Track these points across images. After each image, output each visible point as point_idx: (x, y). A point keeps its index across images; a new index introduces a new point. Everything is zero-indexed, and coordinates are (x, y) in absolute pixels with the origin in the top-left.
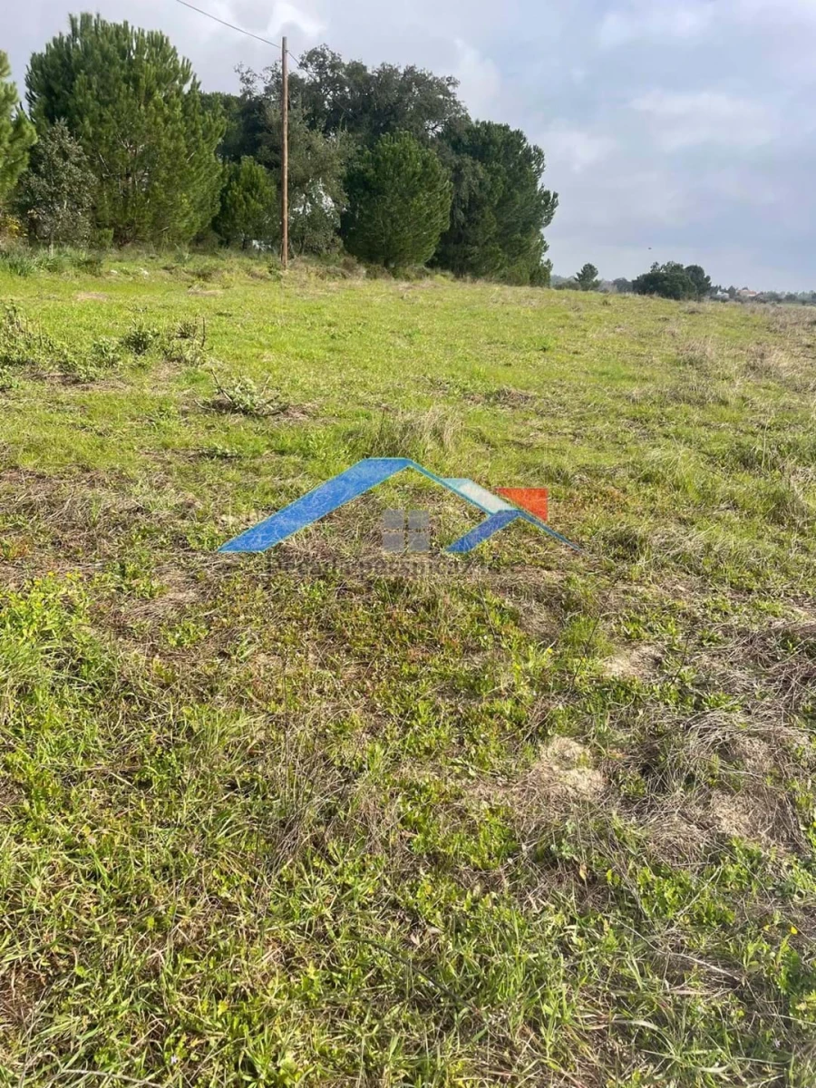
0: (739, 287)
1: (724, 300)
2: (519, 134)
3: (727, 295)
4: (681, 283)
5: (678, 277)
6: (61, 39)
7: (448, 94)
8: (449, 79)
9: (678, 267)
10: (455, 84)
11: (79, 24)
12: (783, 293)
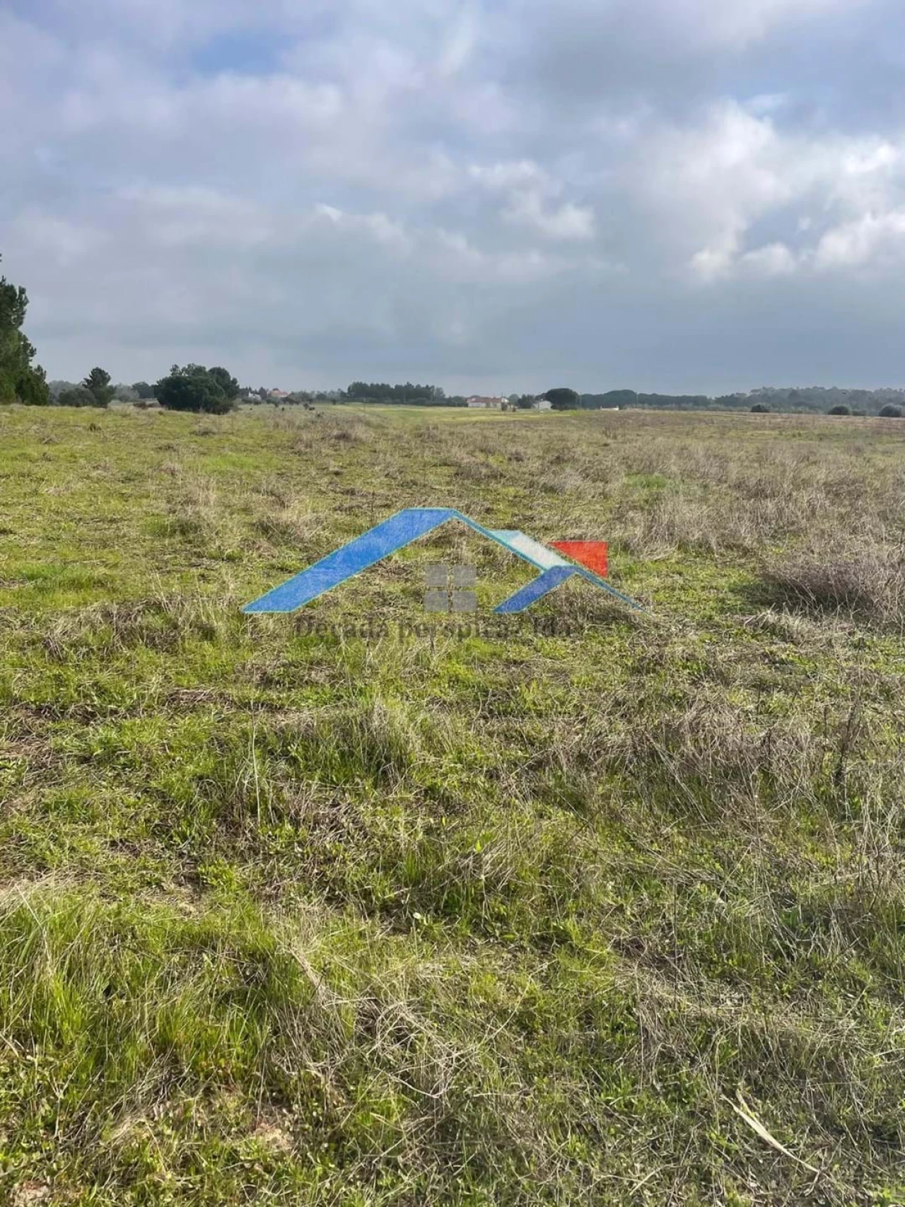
0: (269, 388)
1: (257, 403)
3: (259, 397)
4: (206, 387)
5: (202, 381)
9: (200, 370)
12: (313, 392)
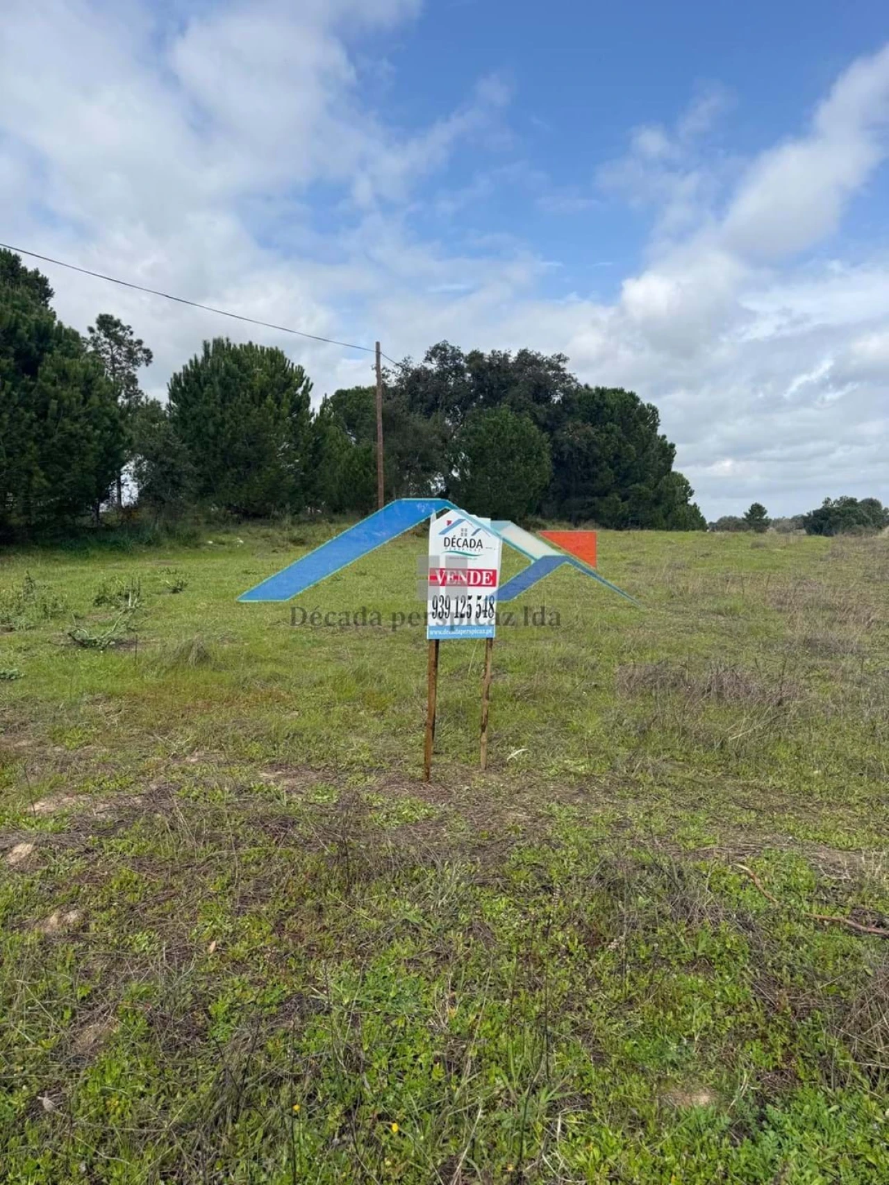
2: (632, 395)
4: (854, 517)
6: (196, 360)
7: (559, 369)
8: (559, 357)
9: (852, 502)
10: (565, 360)
11: (211, 348)
